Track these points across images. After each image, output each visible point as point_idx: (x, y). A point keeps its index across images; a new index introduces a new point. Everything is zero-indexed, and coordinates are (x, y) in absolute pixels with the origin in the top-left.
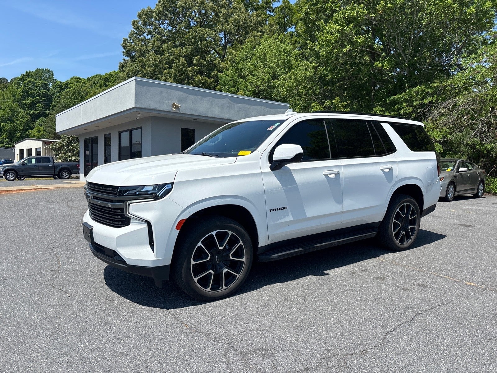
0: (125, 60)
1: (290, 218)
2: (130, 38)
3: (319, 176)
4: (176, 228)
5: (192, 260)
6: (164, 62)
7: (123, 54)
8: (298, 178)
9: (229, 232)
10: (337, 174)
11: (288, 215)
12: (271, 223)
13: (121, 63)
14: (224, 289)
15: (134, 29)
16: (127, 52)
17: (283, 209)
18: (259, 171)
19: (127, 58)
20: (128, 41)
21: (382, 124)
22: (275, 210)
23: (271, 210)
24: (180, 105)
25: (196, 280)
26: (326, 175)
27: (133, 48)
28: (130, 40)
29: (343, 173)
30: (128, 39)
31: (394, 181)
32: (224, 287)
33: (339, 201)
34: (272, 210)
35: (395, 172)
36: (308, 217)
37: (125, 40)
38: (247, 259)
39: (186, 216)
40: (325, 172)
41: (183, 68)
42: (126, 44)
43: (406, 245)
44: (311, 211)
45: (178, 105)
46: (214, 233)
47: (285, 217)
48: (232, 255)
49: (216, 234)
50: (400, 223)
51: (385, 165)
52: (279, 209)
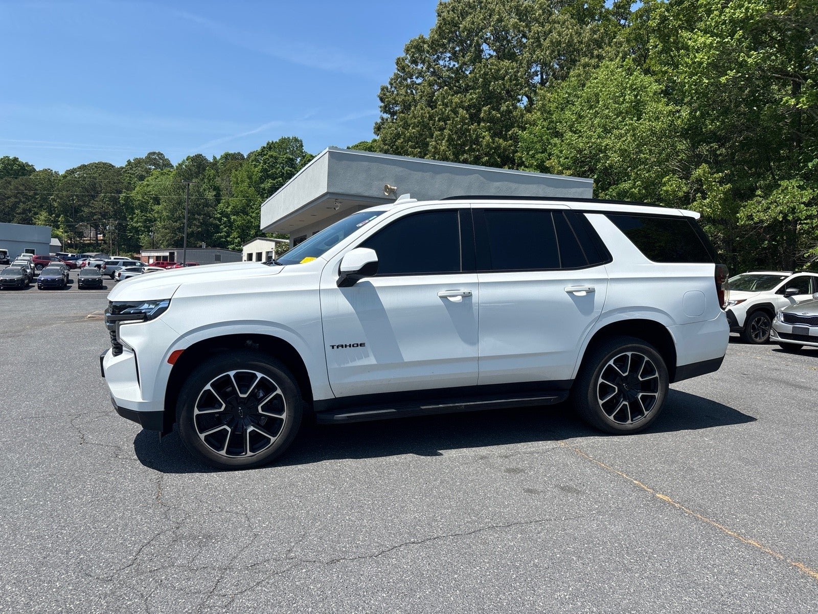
0: (383, 119)
1: (372, 361)
2: (391, 84)
3: (432, 298)
4: (169, 361)
5: (196, 408)
6: (437, 119)
7: (380, 109)
8: (387, 300)
9: (257, 374)
10: (467, 296)
11: (367, 356)
12: (333, 366)
13: (376, 123)
14: (248, 455)
15: (398, 70)
16: (386, 106)
17: (358, 346)
18: (316, 287)
19: (386, 116)
20: (387, 89)
21: (586, 215)
22: (342, 346)
23: (333, 347)
24: (395, 188)
25: (202, 436)
26: (444, 298)
27: (394, 99)
28: (392, 87)
29: (479, 295)
30: (387, 87)
31: (595, 315)
32: (249, 453)
33: (472, 340)
34: (335, 347)
35: (599, 297)
36: (405, 361)
37: (382, 89)
38: (288, 416)
39: (184, 345)
40: (443, 292)
41: (462, 126)
42: (385, 95)
43: (631, 426)
44: (412, 353)
45: (392, 187)
46: (231, 374)
47: (360, 358)
48: (262, 407)
49: (235, 376)
50: (614, 386)
51: (576, 285)
52: (350, 346)
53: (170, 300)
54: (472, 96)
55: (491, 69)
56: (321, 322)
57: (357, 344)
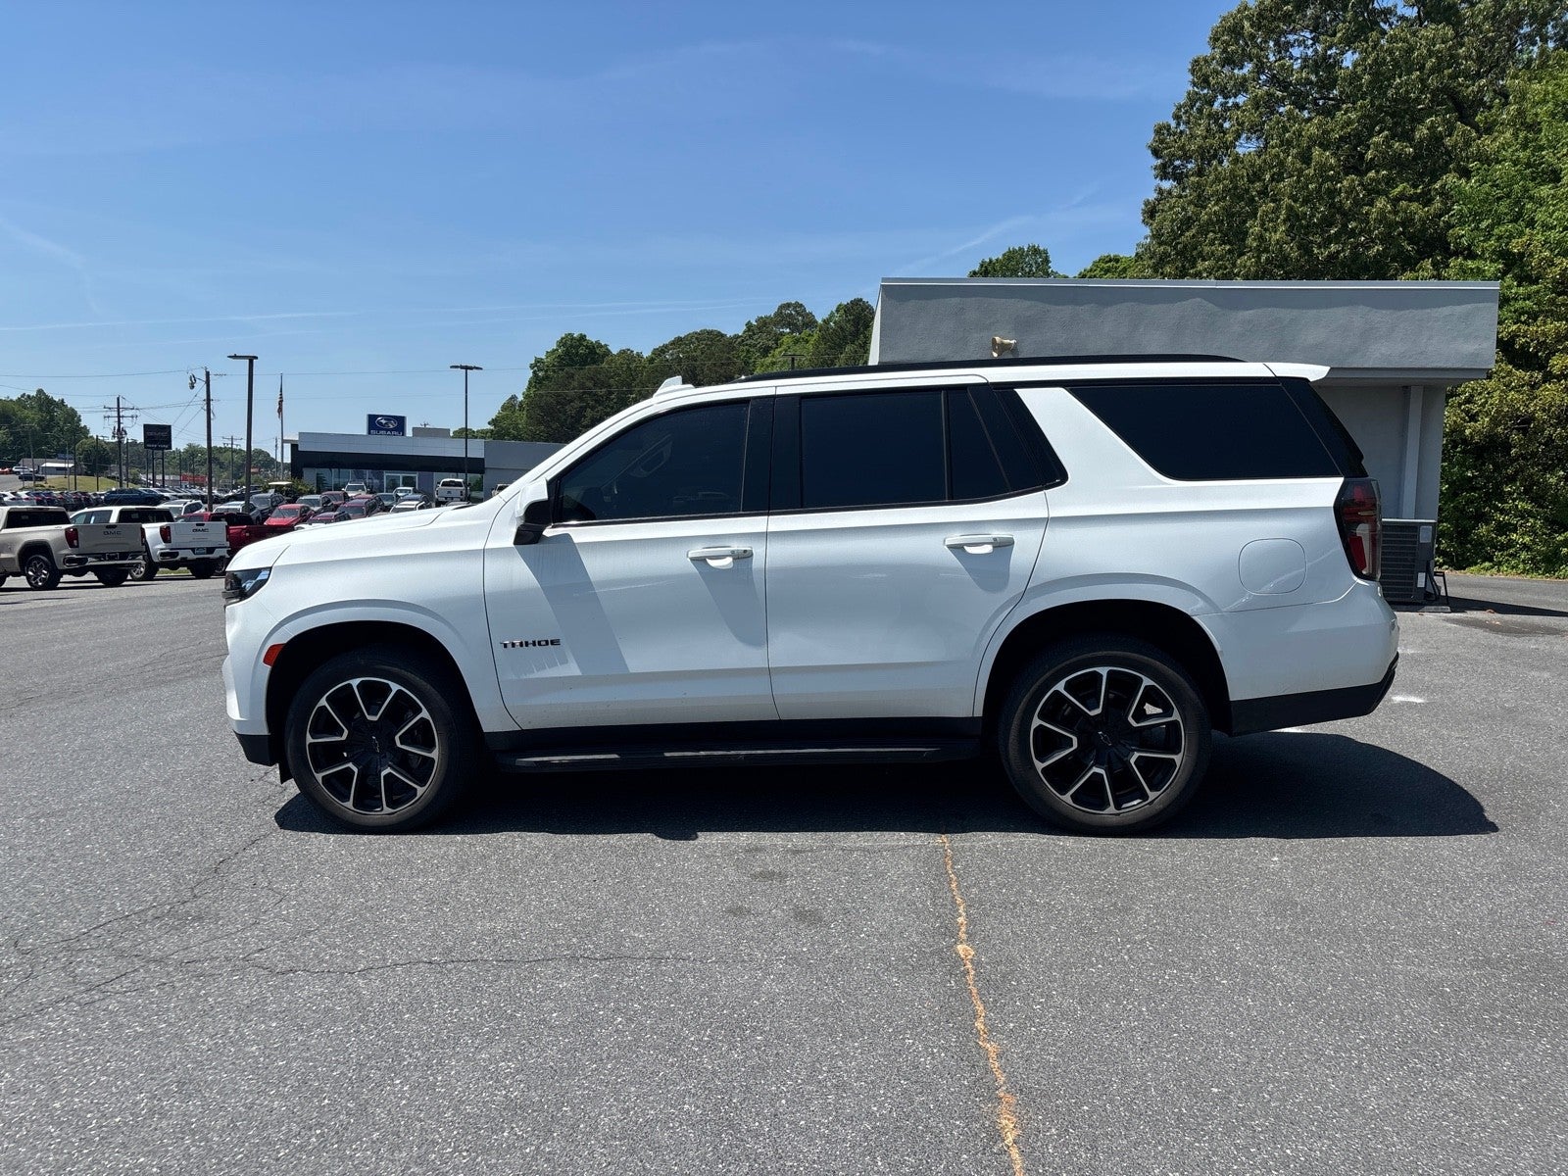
0: (1160, 191)
1: (572, 669)
2: (1177, 117)
3: (678, 562)
4: (265, 661)
5: (308, 734)
6: (1268, 177)
7: (1154, 172)
8: (596, 567)
9: (391, 684)
10: (743, 557)
11: (564, 661)
12: (508, 676)
13: (1147, 203)
14: (385, 812)
15: (1194, 84)
16: (1164, 166)
17: (548, 644)
18: (479, 545)
19: (1167, 185)
20: (1169, 129)
21: (1020, 392)
22: (521, 644)
23: (505, 646)
24: (1013, 342)
25: (319, 777)
26: (699, 561)
27: (1183, 148)
28: (1178, 124)
29: (766, 555)
30: (1169, 126)
31: (1014, 588)
32: (387, 810)
33: (760, 639)
34: (510, 645)
36: (631, 671)
37: (1159, 131)
38: (441, 754)
39: (284, 637)
40: (697, 551)
41: (1320, 185)
42: (1162, 142)
43: (1115, 819)
44: (641, 658)
45: (1007, 341)
46: (355, 682)
47: (553, 665)
48: (400, 737)
49: (360, 686)
50: (1071, 736)
51: (975, 532)
52: (534, 644)
53: (271, 568)
54: (1350, 115)
55: (1391, 52)
56: (484, 605)
57: (547, 642)
